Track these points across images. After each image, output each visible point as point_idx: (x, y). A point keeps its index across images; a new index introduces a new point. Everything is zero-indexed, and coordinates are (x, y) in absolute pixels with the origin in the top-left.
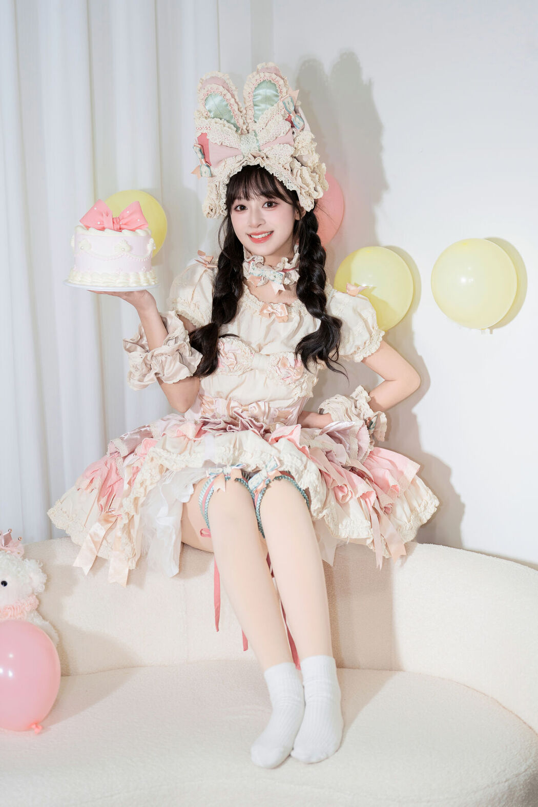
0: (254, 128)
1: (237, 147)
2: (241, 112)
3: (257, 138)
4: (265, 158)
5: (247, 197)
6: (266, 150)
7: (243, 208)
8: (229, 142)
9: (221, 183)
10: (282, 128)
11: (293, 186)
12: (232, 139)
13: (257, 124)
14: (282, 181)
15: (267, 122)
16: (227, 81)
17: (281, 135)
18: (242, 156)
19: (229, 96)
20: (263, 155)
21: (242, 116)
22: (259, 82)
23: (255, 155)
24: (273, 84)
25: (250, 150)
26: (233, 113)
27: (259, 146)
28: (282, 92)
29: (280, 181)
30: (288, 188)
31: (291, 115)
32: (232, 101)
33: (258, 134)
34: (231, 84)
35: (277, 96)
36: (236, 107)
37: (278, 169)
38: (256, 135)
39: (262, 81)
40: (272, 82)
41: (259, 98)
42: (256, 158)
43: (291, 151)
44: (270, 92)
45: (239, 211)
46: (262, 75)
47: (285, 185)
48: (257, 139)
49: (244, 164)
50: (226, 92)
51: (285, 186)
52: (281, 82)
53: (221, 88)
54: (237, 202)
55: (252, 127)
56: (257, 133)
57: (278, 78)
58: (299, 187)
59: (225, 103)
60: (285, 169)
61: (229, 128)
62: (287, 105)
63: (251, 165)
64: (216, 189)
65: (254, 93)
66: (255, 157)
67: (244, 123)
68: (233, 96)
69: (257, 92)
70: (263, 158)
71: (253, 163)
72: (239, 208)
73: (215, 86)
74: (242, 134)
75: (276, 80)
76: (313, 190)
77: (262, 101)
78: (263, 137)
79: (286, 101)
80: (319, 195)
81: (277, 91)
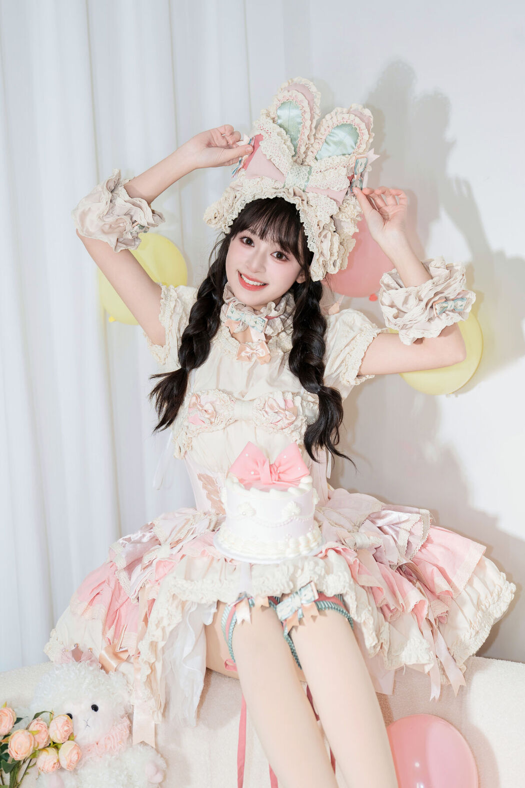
0: (312, 164)
1: (284, 173)
2: (309, 139)
3: (310, 177)
4: (305, 202)
5: (263, 235)
6: (310, 195)
7: (250, 242)
8: (280, 162)
9: (242, 198)
10: (339, 183)
11: (315, 247)
12: (284, 161)
13: (318, 164)
14: (307, 236)
15: (328, 167)
16: (315, 100)
17: (334, 189)
18: (283, 185)
19: (308, 116)
20: (304, 198)
21: (306, 144)
22: (345, 122)
23: (297, 193)
24: (355, 133)
25: (295, 185)
26: (301, 135)
27: (306, 186)
28: (360, 147)
29: (306, 235)
30: (308, 247)
31: (355, 176)
32: (308, 123)
33: (313, 174)
34: (318, 105)
35: (353, 148)
36: (307, 132)
37: (310, 221)
38: (310, 173)
39: (348, 123)
40: (358, 131)
41: (335, 139)
42: (296, 197)
43: (334, 210)
44: (349, 141)
45: (243, 243)
46: (352, 117)
47: (307, 241)
48: (308, 178)
49: (280, 195)
50: (307, 109)
51: (307, 243)
52: (366, 137)
53: (305, 103)
54: (247, 233)
55: (310, 160)
56: (312, 171)
57: (366, 132)
58: (320, 252)
59: (299, 120)
60: (318, 225)
61: (288, 148)
62: (359, 165)
63: (286, 200)
64: (234, 200)
65: (333, 131)
66: (295, 194)
67: (304, 153)
68: (311, 120)
69: (337, 131)
70: (302, 200)
71: (290, 199)
72: (245, 240)
73: (301, 97)
74: (296, 161)
75: (363, 131)
76: (332, 263)
77: (335, 143)
78: (316, 180)
79: (360, 161)
80: (333, 271)
81: (356, 144)
